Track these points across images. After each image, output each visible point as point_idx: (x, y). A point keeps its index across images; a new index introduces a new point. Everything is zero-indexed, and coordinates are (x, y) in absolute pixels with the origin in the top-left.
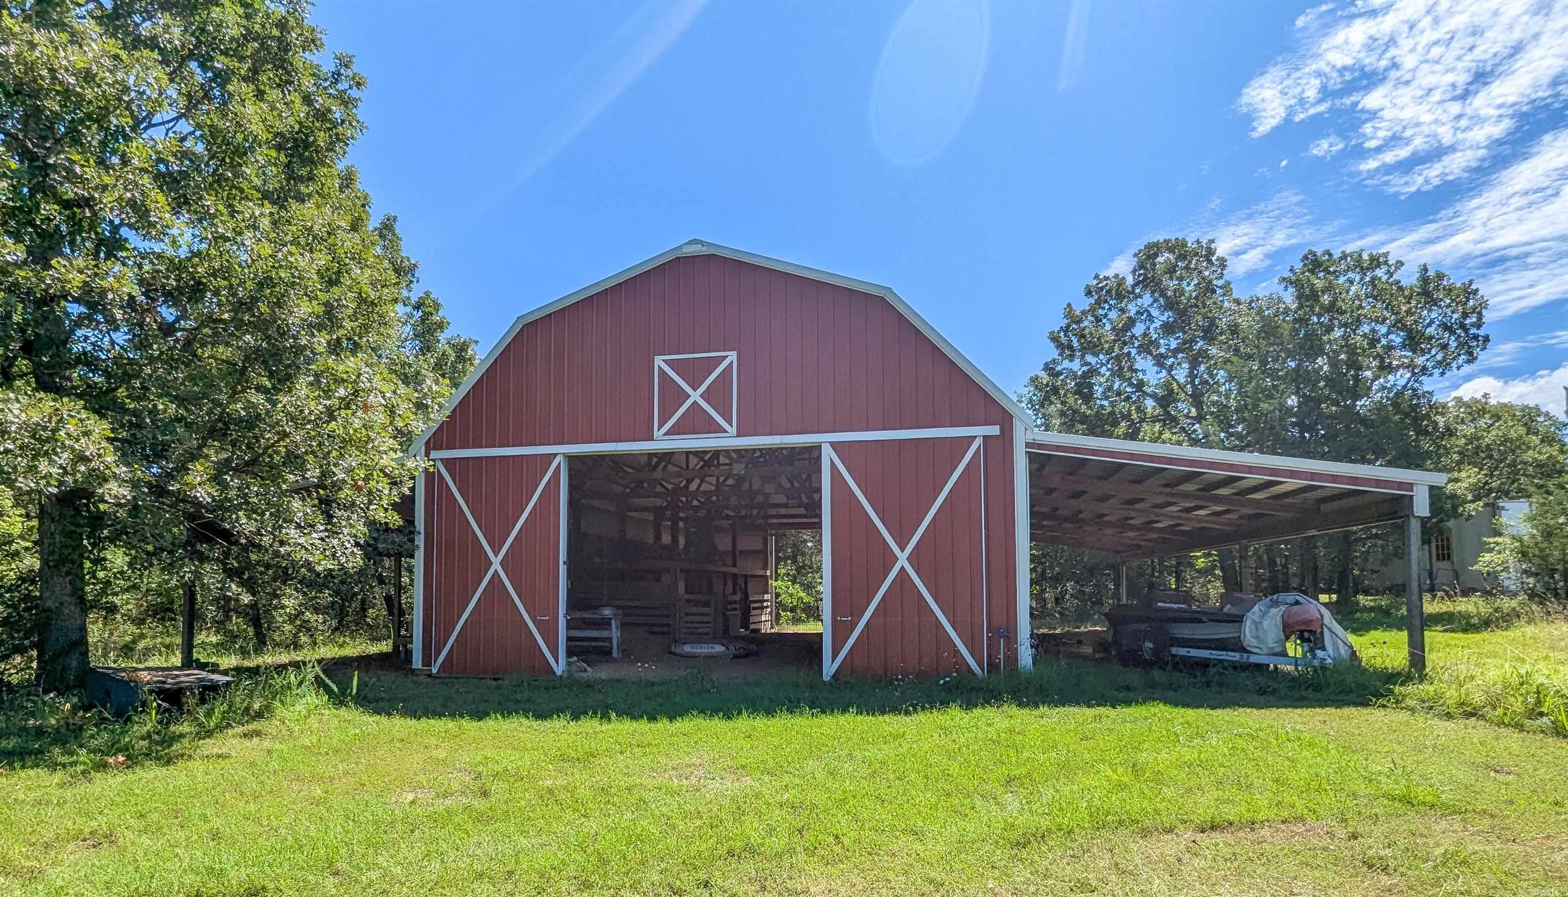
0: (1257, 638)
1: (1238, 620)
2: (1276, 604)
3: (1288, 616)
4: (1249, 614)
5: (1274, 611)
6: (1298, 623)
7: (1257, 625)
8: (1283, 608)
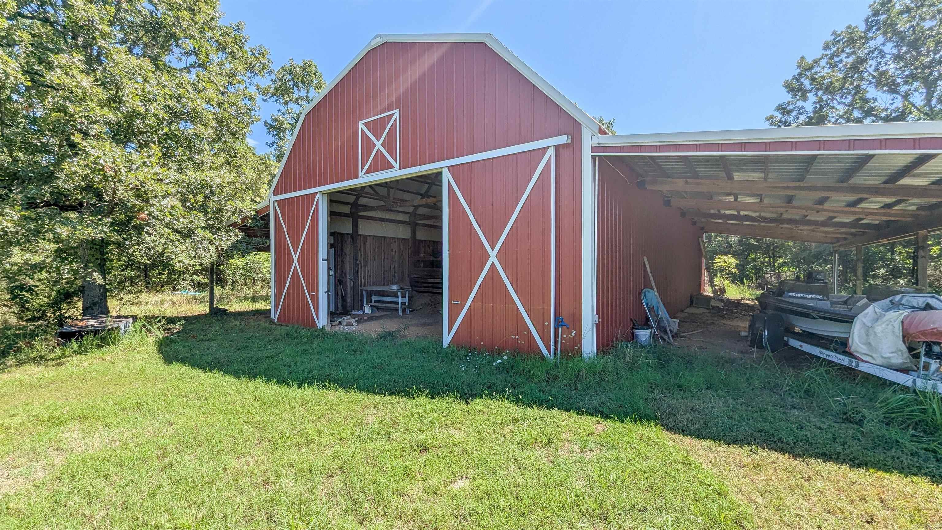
0: (869, 344)
1: (848, 320)
2: (895, 306)
3: (911, 323)
4: (860, 316)
5: (892, 315)
6: (923, 333)
7: (868, 330)
8: (905, 312)
